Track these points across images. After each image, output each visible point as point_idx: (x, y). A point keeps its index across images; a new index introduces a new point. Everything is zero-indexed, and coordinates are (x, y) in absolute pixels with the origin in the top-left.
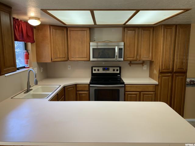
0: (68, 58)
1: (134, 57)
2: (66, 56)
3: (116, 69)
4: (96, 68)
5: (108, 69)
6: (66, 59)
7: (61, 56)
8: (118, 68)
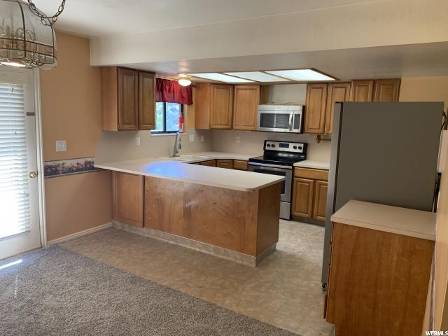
0: (232, 126)
1: (319, 129)
2: (230, 124)
3: (298, 145)
4: (271, 143)
5: (287, 146)
6: (229, 127)
7: (223, 123)
8: (302, 145)
